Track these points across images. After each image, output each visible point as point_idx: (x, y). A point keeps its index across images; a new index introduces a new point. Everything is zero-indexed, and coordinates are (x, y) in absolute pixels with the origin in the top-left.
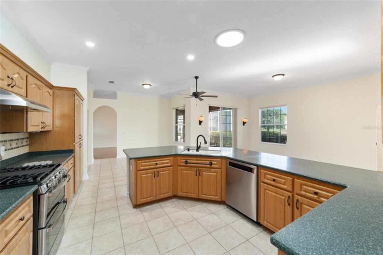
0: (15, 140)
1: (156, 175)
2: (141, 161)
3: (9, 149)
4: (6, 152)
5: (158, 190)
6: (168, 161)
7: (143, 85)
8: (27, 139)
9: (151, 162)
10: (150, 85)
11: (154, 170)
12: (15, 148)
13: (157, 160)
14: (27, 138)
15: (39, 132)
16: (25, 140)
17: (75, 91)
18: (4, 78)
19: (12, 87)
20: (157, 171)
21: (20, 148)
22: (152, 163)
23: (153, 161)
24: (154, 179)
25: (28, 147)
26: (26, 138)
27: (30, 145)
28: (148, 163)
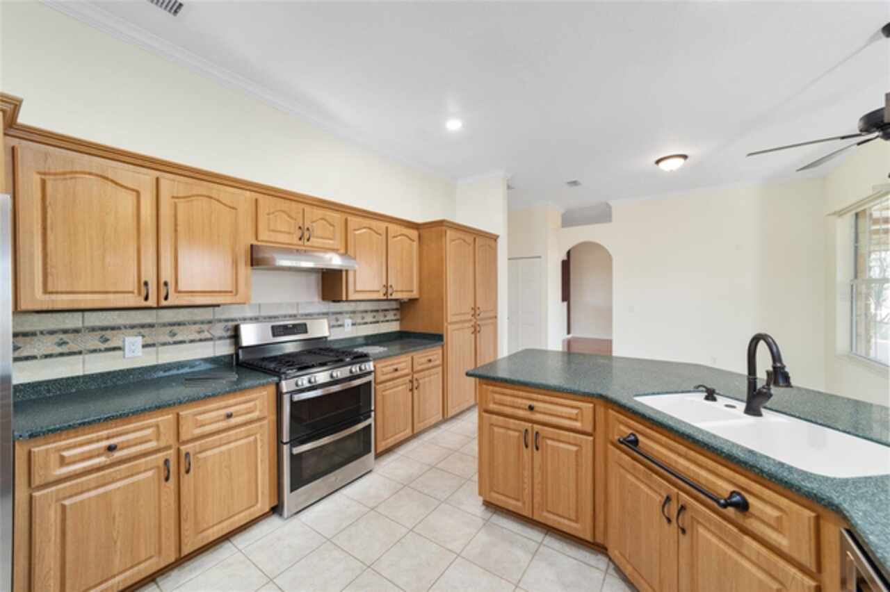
0: (372, 311)
1: (532, 441)
2: (491, 388)
3: (360, 324)
4: (354, 327)
5: (537, 492)
6: (575, 411)
7: (658, 162)
8: (395, 312)
9: (518, 397)
10: (685, 157)
11: (528, 425)
12: (371, 323)
13: (535, 396)
14: (397, 309)
15: (406, 300)
16: (392, 313)
17: (445, 224)
18: (292, 231)
19: (308, 240)
20: (535, 430)
21: (382, 324)
22: (519, 401)
23: (523, 398)
24: (526, 453)
25: (398, 323)
26: (393, 310)
27: (401, 320)
28: (509, 399)
